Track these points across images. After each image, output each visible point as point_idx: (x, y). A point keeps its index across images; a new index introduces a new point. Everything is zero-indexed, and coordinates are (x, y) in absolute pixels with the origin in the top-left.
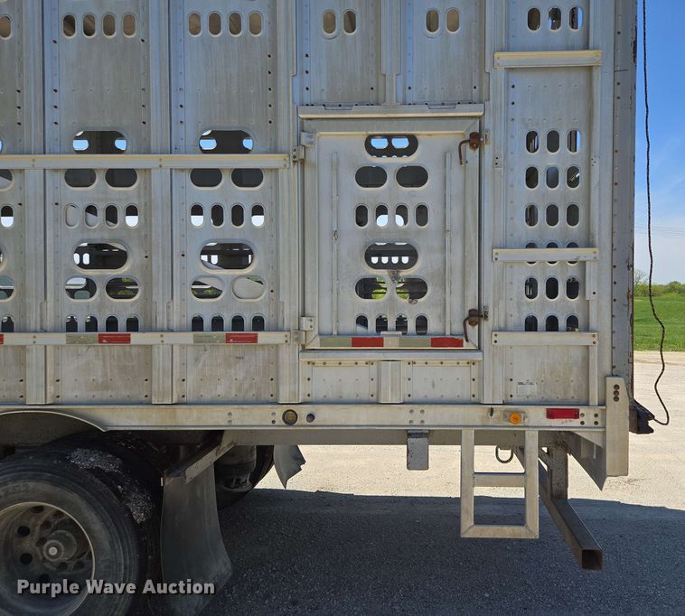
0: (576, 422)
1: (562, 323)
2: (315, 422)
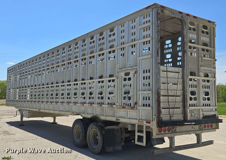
0: (150, 124)
1: (148, 105)
2: (120, 121)
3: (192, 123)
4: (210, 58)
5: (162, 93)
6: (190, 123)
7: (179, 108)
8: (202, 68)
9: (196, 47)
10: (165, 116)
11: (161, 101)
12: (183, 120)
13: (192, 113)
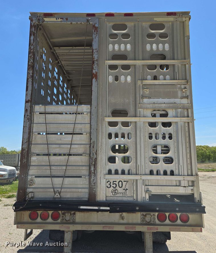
3: (102, 208)
4: (174, 80)
5: (36, 149)
6: (96, 208)
7: (80, 177)
8: (146, 100)
9: (130, 64)
10: (41, 190)
11: (32, 164)
12: (87, 199)
13: (118, 188)
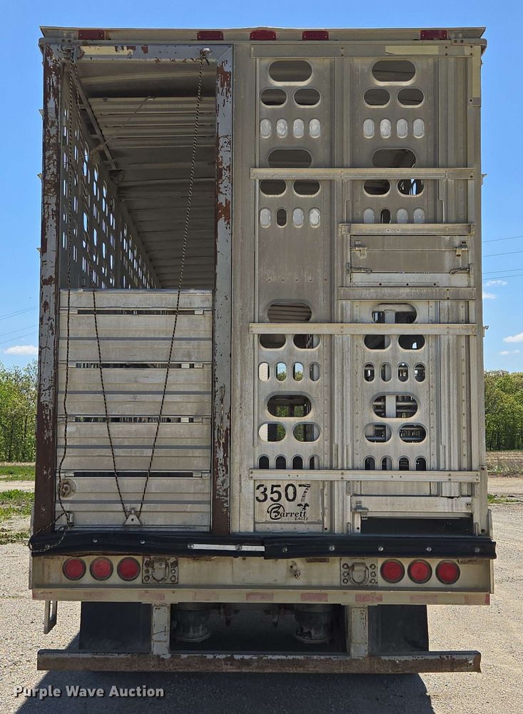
3: (245, 548)
4: (435, 222)
5: (75, 406)
6: (232, 548)
7: (190, 475)
8: (358, 278)
10: (92, 507)
11: (61, 443)
12: (206, 529)
13: (283, 501)
